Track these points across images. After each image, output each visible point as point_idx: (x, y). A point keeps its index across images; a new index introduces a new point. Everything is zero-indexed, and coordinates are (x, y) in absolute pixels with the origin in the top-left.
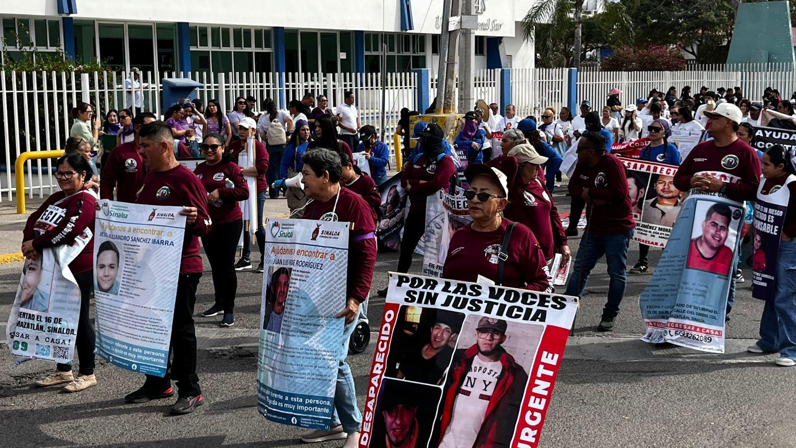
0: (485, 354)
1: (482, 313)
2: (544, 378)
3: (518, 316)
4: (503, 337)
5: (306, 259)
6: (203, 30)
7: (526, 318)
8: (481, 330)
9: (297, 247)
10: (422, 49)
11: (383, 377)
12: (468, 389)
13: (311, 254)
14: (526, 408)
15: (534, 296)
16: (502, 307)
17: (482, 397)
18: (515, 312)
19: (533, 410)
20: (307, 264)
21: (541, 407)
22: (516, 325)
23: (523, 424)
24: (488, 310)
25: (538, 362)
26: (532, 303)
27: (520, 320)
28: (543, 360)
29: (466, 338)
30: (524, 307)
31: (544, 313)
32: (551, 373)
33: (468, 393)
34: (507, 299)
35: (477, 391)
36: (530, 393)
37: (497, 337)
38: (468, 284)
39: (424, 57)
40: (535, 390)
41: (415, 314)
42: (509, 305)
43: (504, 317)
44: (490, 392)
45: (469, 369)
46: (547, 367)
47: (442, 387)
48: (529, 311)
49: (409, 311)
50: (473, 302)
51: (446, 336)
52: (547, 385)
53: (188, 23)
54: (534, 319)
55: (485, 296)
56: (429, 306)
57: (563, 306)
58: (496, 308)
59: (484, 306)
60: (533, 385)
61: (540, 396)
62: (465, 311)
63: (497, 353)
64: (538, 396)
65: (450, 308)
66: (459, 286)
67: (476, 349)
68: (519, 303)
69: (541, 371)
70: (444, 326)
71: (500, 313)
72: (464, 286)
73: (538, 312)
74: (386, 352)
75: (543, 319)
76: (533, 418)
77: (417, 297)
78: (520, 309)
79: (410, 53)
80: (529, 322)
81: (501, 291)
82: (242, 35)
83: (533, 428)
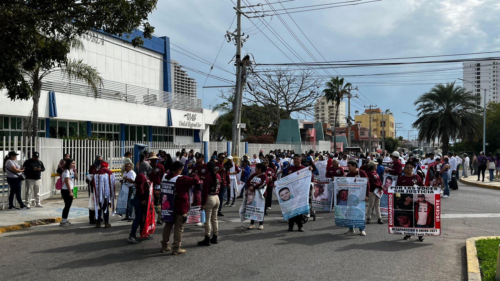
0: (421, 202)
1: (417, 193)
2: (438, 205)
3: (426, 193)
4: (425, 198)
5: (353, 187)
6: (96, 124)
7: (429, 193)
8: (419, 197)
9: (349, 184)
11: (393, 210)
12: (421, 210)
13: (355, 186)
14: (436, 212)
15: (429, 188)
16: (422, 191)
17: (425, 211)
18: (425, 192)
19: (437, 212)
20: (354, 188)
21: (439, 211)
22: (427, 195)
23: (436, 215)
24: (419, 192)
25: (436, 202)
26: (429, 189)
27: (427, 193)
28: (437, 201)
29: (415, 199)
30: (427, 191)
31: (433, 191)
32: (439, 204)
33: (421, 211)
34: (422, 189)
35: (423, 210)
36: (436, 209)
37: (423, 198)
38: (411, 187)
40: (437, 208)
41: (399, 195)
42: (423, 191)
43: (423, 193)
44: (426, 210)
45: (419, 206)
46: (438, 203)
47: (413, 211)
48: (429, 191)
49: (396, 194)
50: (414, 191)
51: (410, 199)
52: (439, 206)
53: (91, 122)
54: (431, 193)
55: (416, 189)
56: (402, 193)
57: (437, 189)
58: (420, 192)
59: (417, 192)
60: (436, 207)
61: (438, 209)
62: (413, 193)
63: (425, 202)
64: (437, 209)
65: (408, 193)
66: (408, 188)
67: (419, 201)
68: (425, 190)
69: (437, 204)
70: (409, 197)
71: (422, 192)
72: (410, 188)
73: (431, 191)
74: (392, 204)
75: (433, 193)
76: (438, 213)
77: (398, 191)
78: (426, 191)
80: (430, 194)
81: (420, 188)
83: (438, 215)
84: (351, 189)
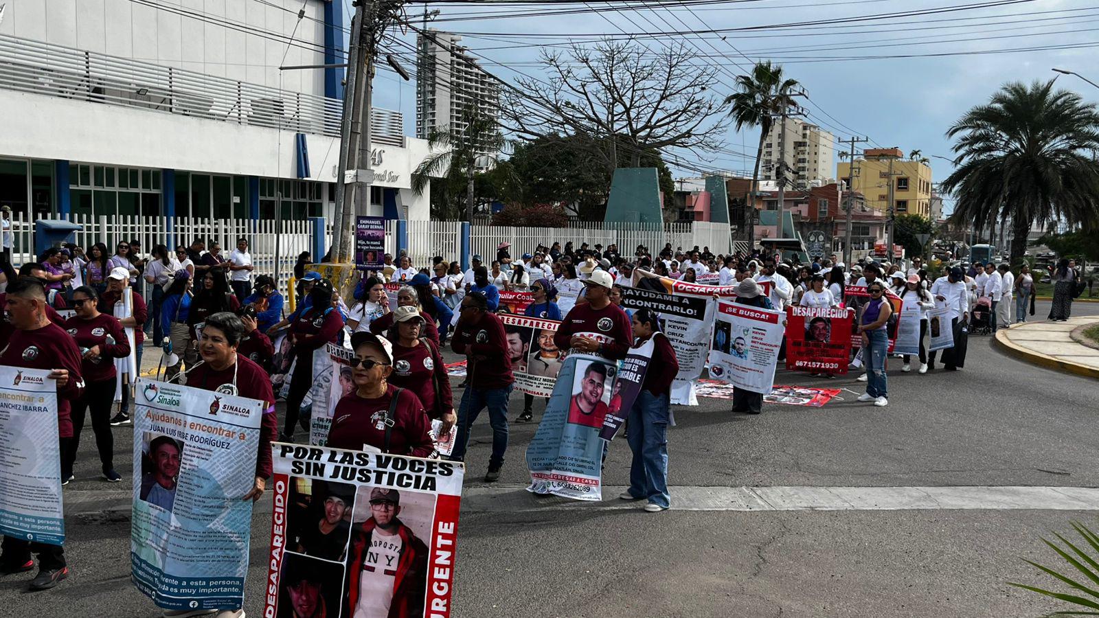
0: (382, 526)
1: (372, 484)
2: (444, 548)
3: (408, 485)
4: (397, 510)
5: (205, 435)
6: (85, 168)
7: (417, 486)
8: (375, 501)
9: (190, 419)
10: (319, 197)
12: (372, 564)
14: (432, 580)
15: (421, 463)
16: (392, 475)
17: (387, 572)
18: (405, 481)
19: (439, 581)
20: (206, 441)
21: (446, 577)
22: (409, 494)
23: (432, 595)
24: (378, 480)
25: (436, 533)
26: (420, 470)
27: (411, 489)
28: (441, 530)
29: (360, 510)
30: (413, 475)
31: (433, 480)
32: (449, 542)
33: (372, 569)
34: (395, 467)
35: (381, 566)
36: (433, 565)
37: (391, 508)
38: (355, 452)
39: (321, 205)
40: (438, 561)
41: (306, 485)
42: (398, 473)
43: (395, 487)
44: (394, 567)
45: (369, 544)
46: (445, 536)
47: (344, 563)
48: (418, 479)
49: (299, 483)
50: (361, 472)
51: (340, 510)
52: (448, 554)
53: (68, 161)
54: (424, 487)
55: (372, 464)
56: (318, 477)
57: (450, 473)
58: (385, 478)
59: (373, 476)
60: (435, 557)
61: (444, 566)
62: (355, 482)
63: (394, 525)
64: (441, 566)
65: (339, 480)
66: (346, 455)
67: (372, 522)
68: (407, 471)
69: (440, 541)
70: (336, 499)
71: (390, 482)
72: (351, 455)
73: (428, 479)
74: (283, 524)
75: (433, 488)
76: (440, 588)
77: (304, 467)
78: (409, 477)
79: (307, 200)
80: (420, 491)
81: (388, 459)
82: (129, 175)
83: (442, 598)
84: (194, 444)
